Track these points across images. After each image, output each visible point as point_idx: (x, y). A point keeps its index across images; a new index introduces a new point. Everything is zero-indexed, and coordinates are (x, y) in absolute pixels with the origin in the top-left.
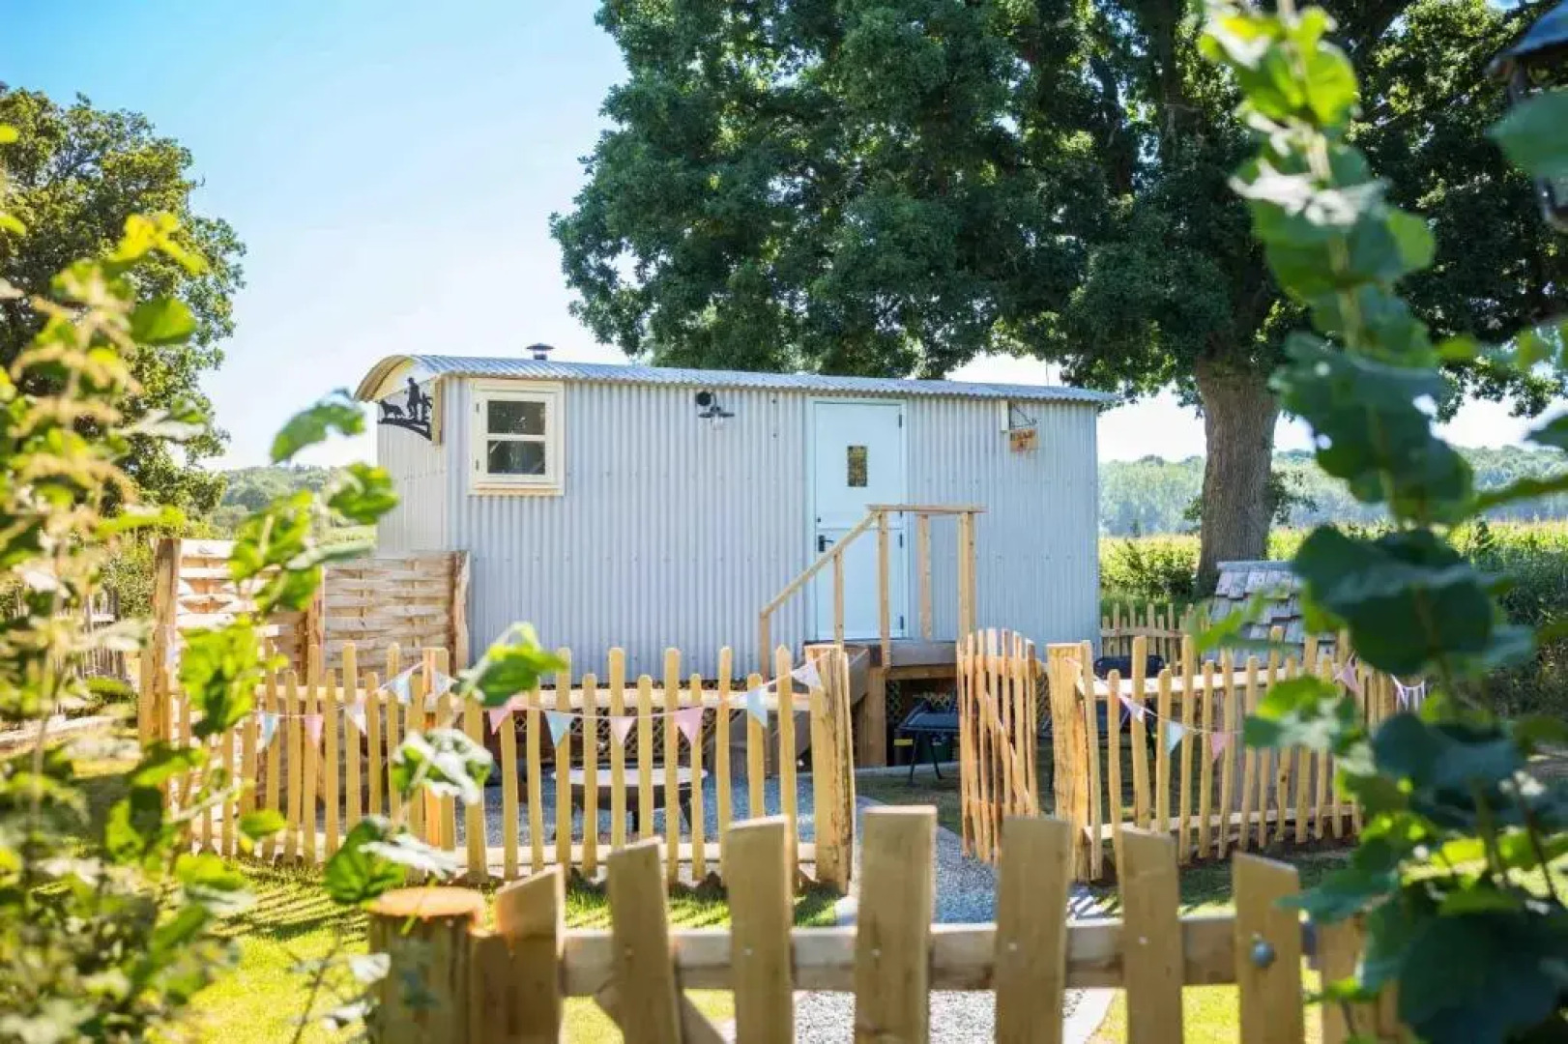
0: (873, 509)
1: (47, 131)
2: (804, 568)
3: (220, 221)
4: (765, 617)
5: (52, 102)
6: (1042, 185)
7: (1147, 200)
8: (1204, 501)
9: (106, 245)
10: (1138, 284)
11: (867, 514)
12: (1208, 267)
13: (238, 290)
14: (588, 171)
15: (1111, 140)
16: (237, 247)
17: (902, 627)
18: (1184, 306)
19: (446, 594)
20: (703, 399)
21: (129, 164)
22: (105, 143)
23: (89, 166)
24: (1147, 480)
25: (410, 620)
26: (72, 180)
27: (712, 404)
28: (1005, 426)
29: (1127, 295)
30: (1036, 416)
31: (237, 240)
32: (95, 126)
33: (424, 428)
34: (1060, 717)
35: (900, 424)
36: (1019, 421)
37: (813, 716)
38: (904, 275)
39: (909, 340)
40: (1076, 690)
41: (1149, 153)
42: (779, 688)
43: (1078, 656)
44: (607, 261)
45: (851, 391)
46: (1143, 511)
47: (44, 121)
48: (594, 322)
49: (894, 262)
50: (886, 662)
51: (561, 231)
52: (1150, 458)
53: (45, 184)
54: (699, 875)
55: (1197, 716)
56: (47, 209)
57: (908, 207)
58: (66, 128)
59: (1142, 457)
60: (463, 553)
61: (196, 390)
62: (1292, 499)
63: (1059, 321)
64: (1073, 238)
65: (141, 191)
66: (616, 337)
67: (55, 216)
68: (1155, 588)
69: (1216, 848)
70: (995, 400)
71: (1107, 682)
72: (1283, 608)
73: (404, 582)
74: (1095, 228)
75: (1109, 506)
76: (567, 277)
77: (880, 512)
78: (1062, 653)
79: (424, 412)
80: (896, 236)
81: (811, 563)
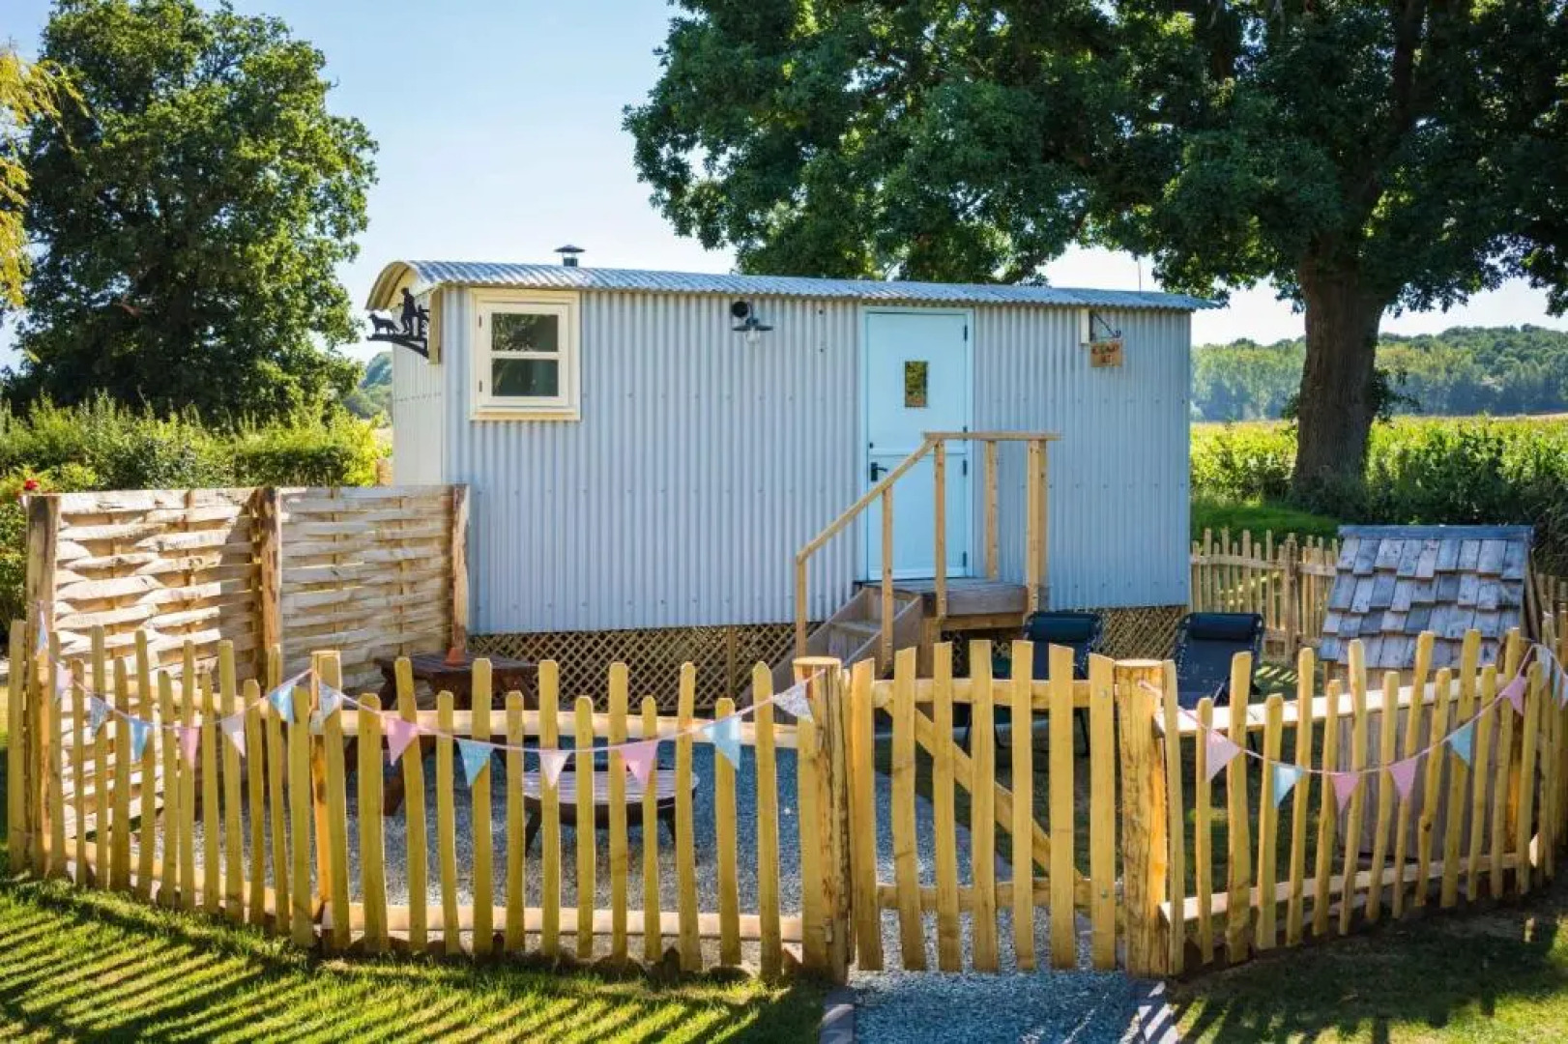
0: (928, 436)
1: (193, 36)
2: (854, 500)
3: (354, 120)
4: (800, 562)
5: (198, 7)
6: (1137, 68)
7: (1247, 86)
8: (1301, 400)
9: (247, 144)
10: (1236, 177)
11: (923, 442)
12: (1315, 155)
13: (372, 185)
14: (664, 62)
15: (1213, 19)
16: (370, 145)
17: (965, 564)
18: (1288, 200)
19: (443, 533)
20: (739, 309)
21: (267, 66)
22: (248, 47)
23: (233, 69)
24: (1239, 362)
25: (399, 564)
26: (217, 83)
27: (749, 315)
28: (1085, 338)
29: (1225, 189)
30: (1121, 327)
31: (368, 138)
32: (237, 30)
33: (421, 345)
34: (1130, 758)
35: (966, 337)
36: (1102, 332)
37: (802, 755)
38: (983, 168)
39: (999, 234)
40: (1153, 721)
41: (1254, 36)
42: (756, 717)
43: (1157, 679)
44: (681, 155)
45: (909, 299)
46: (1234, 392)
47: (190, 26)
48: (674, 217)
49: (972, 153)
50: (942, 611)
51: (634, 124)
52: (1242, 342)
53: (193, 86)
54: (653, 954)
55: (1317, 752)
56: (191, 110)
57: (990, 93)
58: (211, 33)
59: (1235, 340)
60: (462, 487)
61: (333, 281)
62: (1395, 398)
63: (1151, 216)
64: (1170, 126)
65: (279, 92)
66: (695, 231)
67: (199, 116)
68: (1248, 490)
69: (1336, 918)
70: (1075, 308)
71: (1193, 713)
72: (1425, 588)
73: (390, 522)
74: (1192, 117)
75: (1201, 384)
76: (639, 170)
77: (935, 441)
78: (1135, 675)
79: (420, 326)
80: (976, 125)
81: (863, 495)
